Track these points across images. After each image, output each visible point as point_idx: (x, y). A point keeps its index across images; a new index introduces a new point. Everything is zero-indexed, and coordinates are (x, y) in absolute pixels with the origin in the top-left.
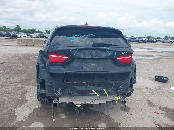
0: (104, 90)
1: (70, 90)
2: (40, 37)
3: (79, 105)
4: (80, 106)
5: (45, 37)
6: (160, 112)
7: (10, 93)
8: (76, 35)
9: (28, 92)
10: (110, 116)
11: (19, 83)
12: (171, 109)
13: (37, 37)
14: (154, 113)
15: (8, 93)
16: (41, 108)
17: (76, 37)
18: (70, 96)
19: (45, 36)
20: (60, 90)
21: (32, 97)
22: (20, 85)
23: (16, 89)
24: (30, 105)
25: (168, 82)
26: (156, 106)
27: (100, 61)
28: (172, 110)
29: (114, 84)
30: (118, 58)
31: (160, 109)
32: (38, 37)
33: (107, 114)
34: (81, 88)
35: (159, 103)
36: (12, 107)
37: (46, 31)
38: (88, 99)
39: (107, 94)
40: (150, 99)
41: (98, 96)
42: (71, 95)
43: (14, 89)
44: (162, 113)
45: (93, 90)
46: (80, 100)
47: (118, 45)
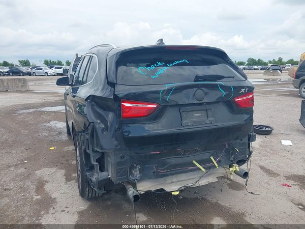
0: (212, 158)
1: (156, 165)
2: (11, 74)
3: (177, 191)
4: (177, 193)
5: (21, 74)
6: (290, 183)
7: (10, 190)
8: (160, 64)
9: (47, 182)
10: (219, 202)
11: (16, 166)
12: (301, 176)
13: (4, 75)
14: (283, 187)
15: (6, 190)
16: (90, 208)
17: (160, 66)
18: (157, 178)
19: (22, 72)
20: (137, 169)
21: (61, 191)
22: (22, 170)
23: (18, 179)
24: (67, 207)
25: (272, 133)
26: (278, 175)
27: (208, 107)
28: (304, 176)
29: (227, 147)
30: (236, 100)
31: (288, 178)
32: (8, 74)
33: (214, 200)
34: (173, 160)
35: (279, 169)
36: (31, 217)
37: (21, 62)
38: (186, 179)
39: (216, 165)
40: (262, 164)
41: (203, 170)
42: (158, 176)
43: (13, 179)
44: (293, 185)
45: (194, 162)
46: (172, 182)
47: (232, 76)
